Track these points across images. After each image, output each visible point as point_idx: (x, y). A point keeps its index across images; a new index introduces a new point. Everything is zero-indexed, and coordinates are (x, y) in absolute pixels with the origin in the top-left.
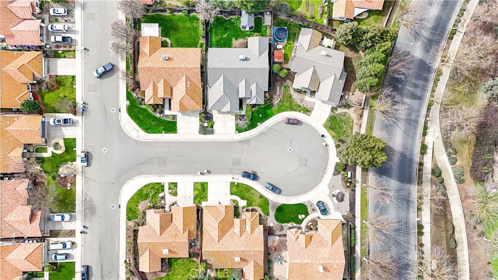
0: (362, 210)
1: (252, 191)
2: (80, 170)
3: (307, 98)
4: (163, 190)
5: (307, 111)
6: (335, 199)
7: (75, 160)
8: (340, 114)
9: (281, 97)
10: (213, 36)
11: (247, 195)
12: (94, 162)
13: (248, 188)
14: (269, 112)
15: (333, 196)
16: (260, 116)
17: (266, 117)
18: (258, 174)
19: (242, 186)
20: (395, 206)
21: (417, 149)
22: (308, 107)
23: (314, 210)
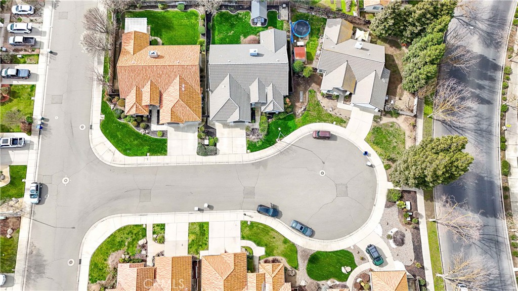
0: (432, 257)
1: (272, 233)
2: (28, 209)
3: (340, 105)
4: (144, 236)
5: (342, 122)
6: (391, 241)
7: (22, 195)
8: (386, 125)
9: (306, 104)
10: (216, 33)
11: (265, 239)
12: (49, 198)
13: (266, 230)
14: (290, 124)
15: (389, 237)
16: (280, 129)
17: (287, 131)
18: (280, 209)
19: (257, 226)
20: (480, 250)
21: (497, 169)
22: (343, 117)
23: (363, 259)
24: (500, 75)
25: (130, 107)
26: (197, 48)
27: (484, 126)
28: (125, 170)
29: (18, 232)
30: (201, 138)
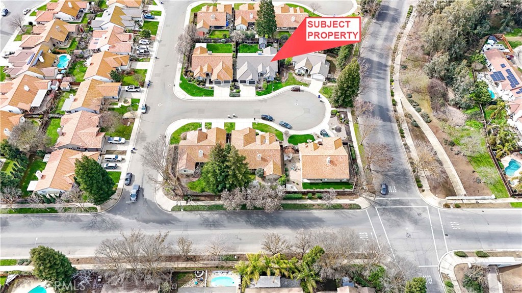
0: (357, 137)
1: (269, 127)
2: (139, 116)
3: (305, 78)
4: (201, 127)
5: (306, 85)
6: (334, 131)
7: (137, 110)
8: (330, 86)
9: (287, 78)
10: (241, 50)
11: (266, 129)
12: (150, 112)
13: (266, 126)
14: (279, 85)
15: (333, 129)
16: (273, 87)
17: (277, 88)
18: (273, 118)
19: (261, 125)
20: (383, 135)
21: (390, 104)
22: (307, 83)
23: (318, 137)
24: (389, 69)
25: (196, 73)
26: (231, 55)
27: (382, 87)
28: (191, 102)
29: (133, 124)
30: (231, 90)
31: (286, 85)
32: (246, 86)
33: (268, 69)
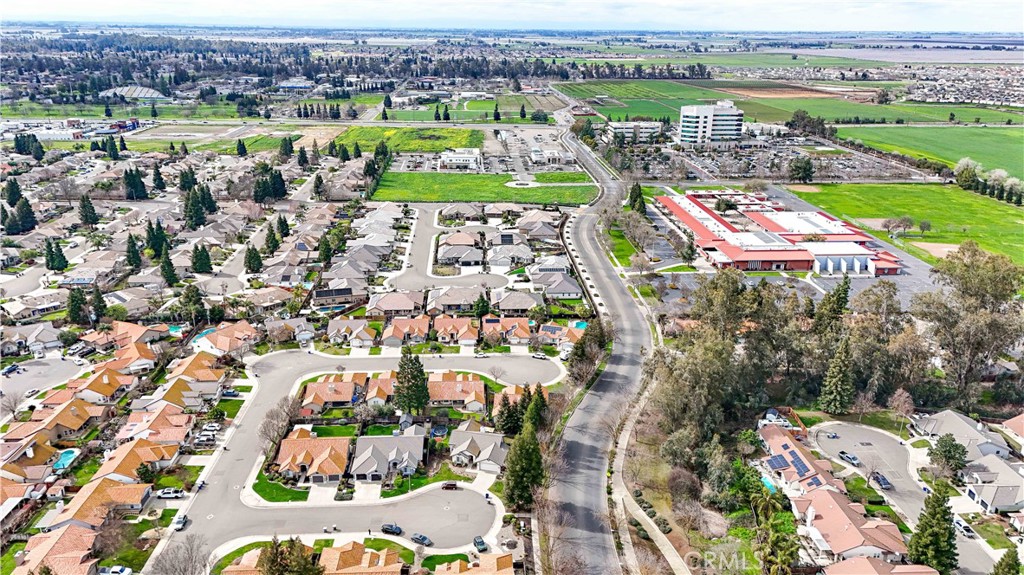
1: (393, 545)
2: (169, 534)
6: (504, 546)
7: (167, 526)
9: (438, 470)
12: (190, 528)
13: (388, 542)
14: (422, 481)
15: (502, 544)
16: (412, 484)
18: (402, 530)
19: (380, 541)
20: (587, 552)
22: (470, 477)
23: (475, 556)
24: (607, 456)
25: (284, 466)
27: (593, 481)
28: (266, 510)
29: (154, 548)
30: (340, 490)
31: (434, 481)
32: (367, 483)
33: (406, 456)
